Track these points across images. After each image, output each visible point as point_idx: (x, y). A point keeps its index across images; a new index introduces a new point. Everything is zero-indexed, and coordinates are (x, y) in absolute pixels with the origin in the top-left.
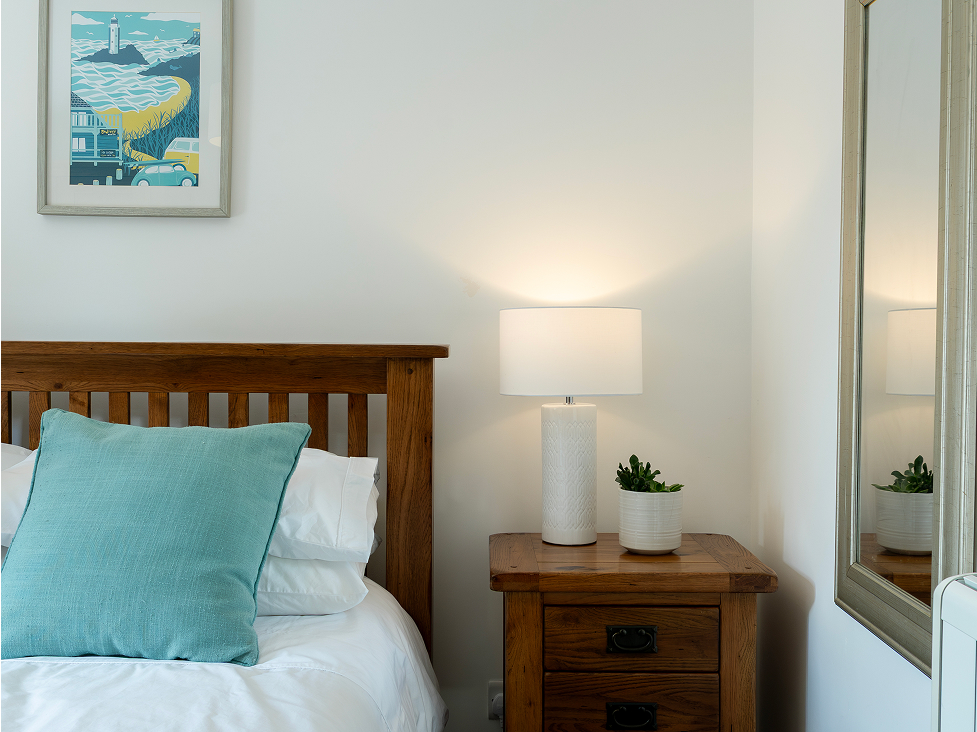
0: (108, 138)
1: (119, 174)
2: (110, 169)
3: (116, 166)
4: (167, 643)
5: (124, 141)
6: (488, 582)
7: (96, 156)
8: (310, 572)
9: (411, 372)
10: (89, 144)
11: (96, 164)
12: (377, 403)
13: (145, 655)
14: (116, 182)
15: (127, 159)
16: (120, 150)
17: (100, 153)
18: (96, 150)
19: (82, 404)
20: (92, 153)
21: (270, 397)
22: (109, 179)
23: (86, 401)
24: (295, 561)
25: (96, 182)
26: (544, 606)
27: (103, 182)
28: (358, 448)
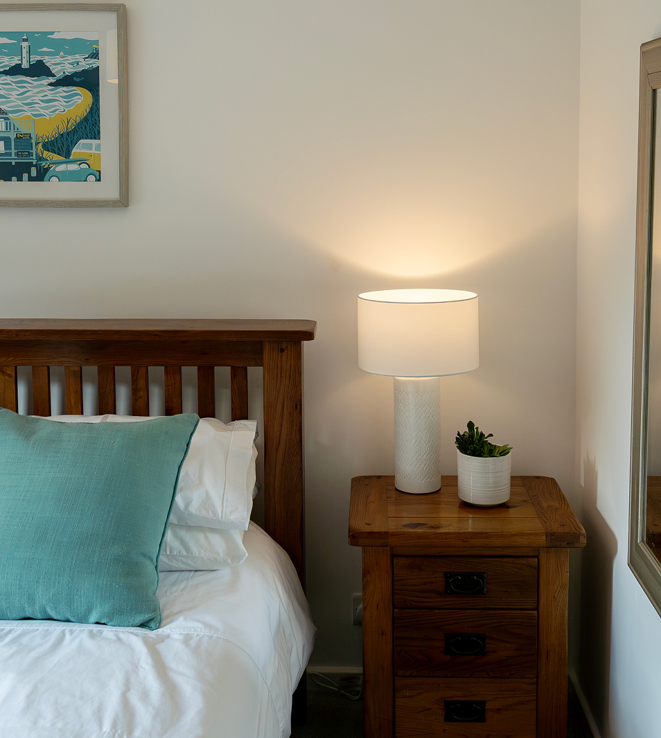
0: (23, 142)
1: (34, 172)
2: (26, 167)
3: (31, 165)
4: (89, 611)
5: (37, 144)
6: (347, 539)
7: (13, 156)
8: (201, 537)
9: (282, 350)
10: (7, 146)
11: (13, 164)
12: (256, 374)
13: (72, 619)
14: (31, 179)
15: (40, 159)
16: (34, 151)
17: (17, 154)
18: (13, 151)
19: (10, 376)
20: (10, 154)
21: (166, 370)
22: (25, 176)
23: (13, 374)
24: (189, 528)
25: (14, 178)
26: (393, 556)
27: (20, 179)
28: (240, 412)
